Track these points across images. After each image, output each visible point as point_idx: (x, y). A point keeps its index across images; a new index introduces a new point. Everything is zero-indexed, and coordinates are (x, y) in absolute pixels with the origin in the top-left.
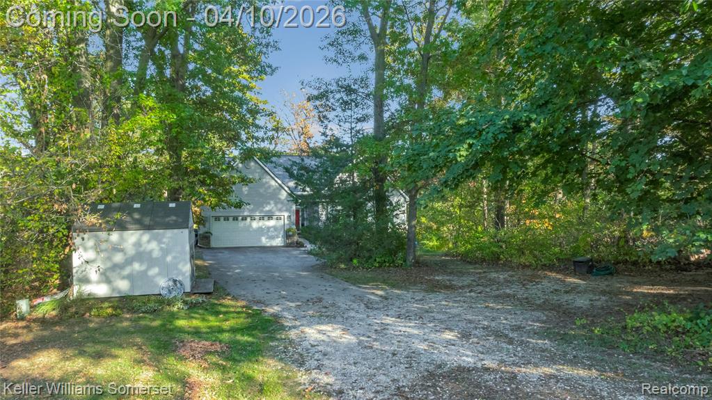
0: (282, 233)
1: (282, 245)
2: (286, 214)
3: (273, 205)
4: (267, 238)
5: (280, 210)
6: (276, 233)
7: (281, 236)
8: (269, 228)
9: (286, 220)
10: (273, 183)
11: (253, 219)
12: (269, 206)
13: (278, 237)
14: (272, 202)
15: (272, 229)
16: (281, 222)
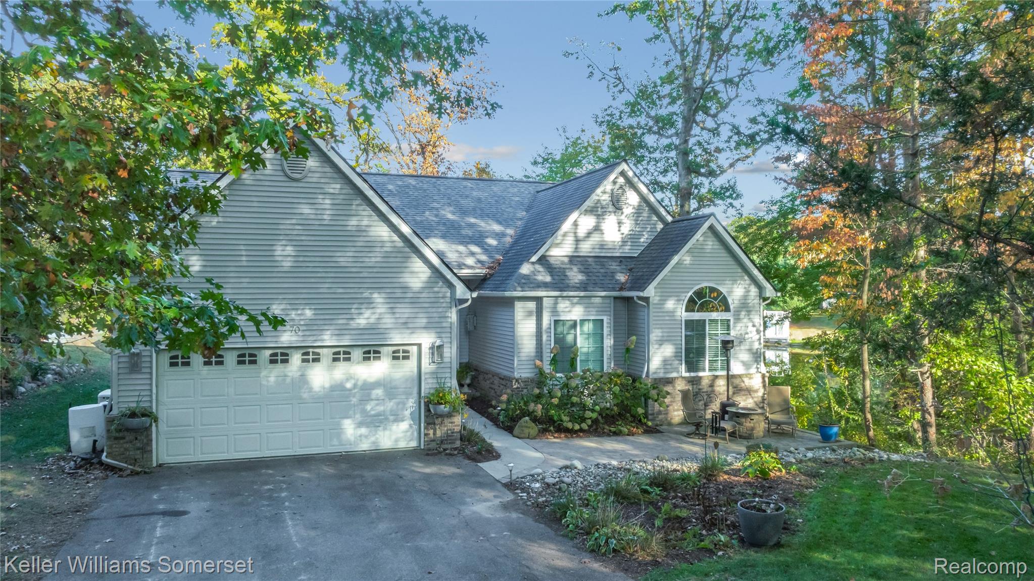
0: (411, 403)
1: (414, 444)
2: (427, 340)
3: (382, 309)
4: (360, 425)
5: (406, 325)
6: (390, 405)
7: (407, 413)
8: (367, 388)
9: (425, 361)
10: (382, 232)
11: (311, 356)
12: (367, 313)
13: (398, 419)
14: (378, 297)
15: (378, 392)
16: (410, 366)
